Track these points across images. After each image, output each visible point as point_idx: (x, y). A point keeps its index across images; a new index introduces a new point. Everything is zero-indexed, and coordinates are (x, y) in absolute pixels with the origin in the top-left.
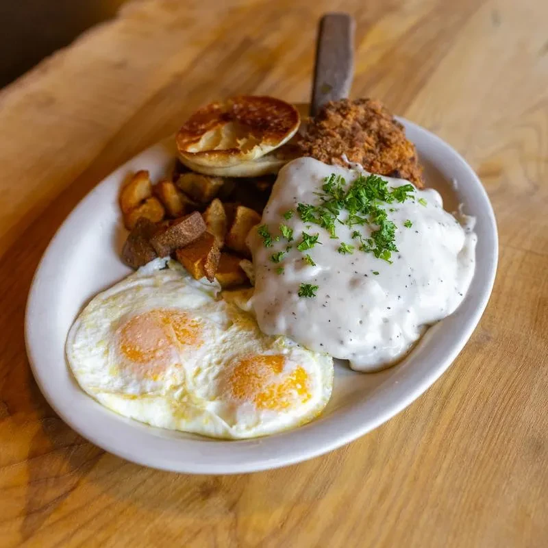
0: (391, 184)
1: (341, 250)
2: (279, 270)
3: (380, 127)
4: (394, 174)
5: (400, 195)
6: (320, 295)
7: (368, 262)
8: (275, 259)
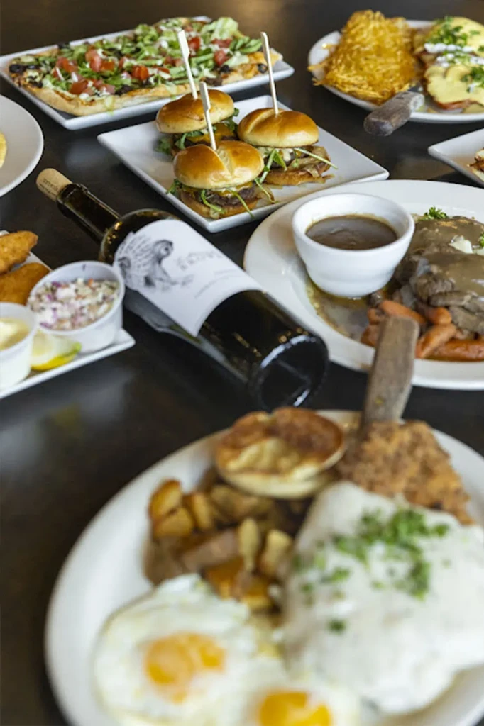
0: (432, 519)
1: (376, 585)
2: (310, 602)
3: (427, 456)
4: (436, 506)
5: (441, 530)
6: (350, 632)
7: (402, 601)
8: (307, 588)
